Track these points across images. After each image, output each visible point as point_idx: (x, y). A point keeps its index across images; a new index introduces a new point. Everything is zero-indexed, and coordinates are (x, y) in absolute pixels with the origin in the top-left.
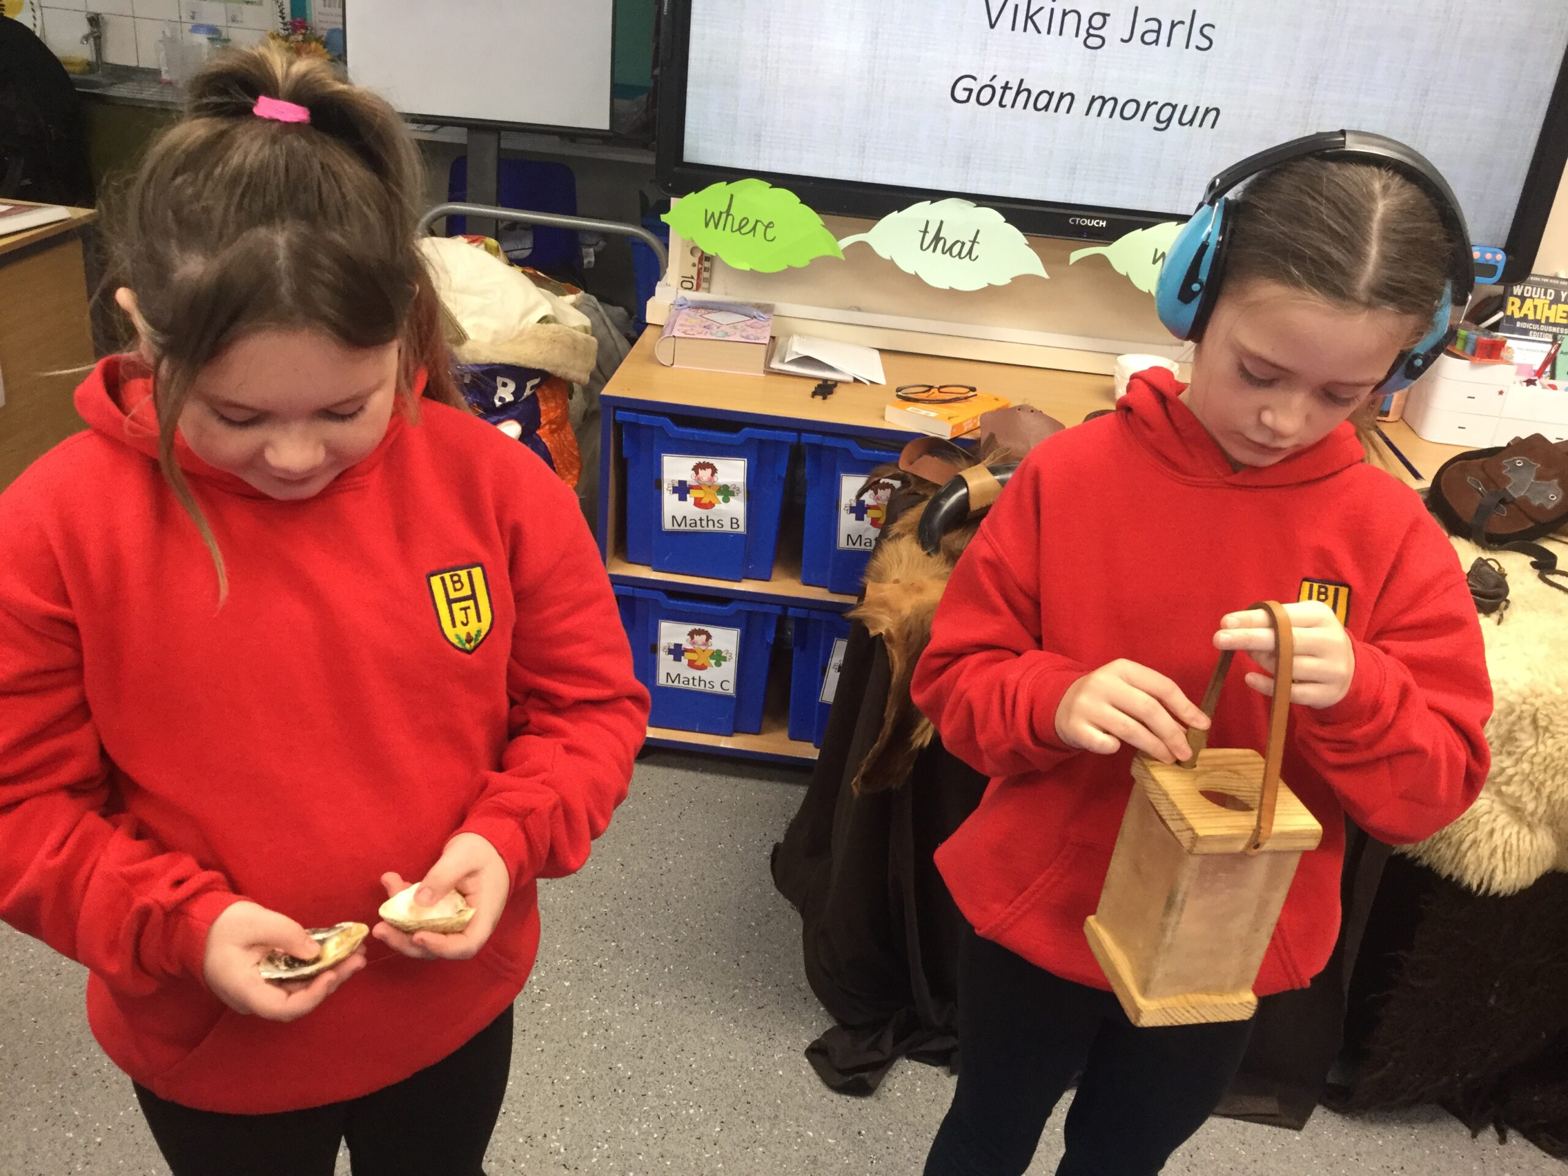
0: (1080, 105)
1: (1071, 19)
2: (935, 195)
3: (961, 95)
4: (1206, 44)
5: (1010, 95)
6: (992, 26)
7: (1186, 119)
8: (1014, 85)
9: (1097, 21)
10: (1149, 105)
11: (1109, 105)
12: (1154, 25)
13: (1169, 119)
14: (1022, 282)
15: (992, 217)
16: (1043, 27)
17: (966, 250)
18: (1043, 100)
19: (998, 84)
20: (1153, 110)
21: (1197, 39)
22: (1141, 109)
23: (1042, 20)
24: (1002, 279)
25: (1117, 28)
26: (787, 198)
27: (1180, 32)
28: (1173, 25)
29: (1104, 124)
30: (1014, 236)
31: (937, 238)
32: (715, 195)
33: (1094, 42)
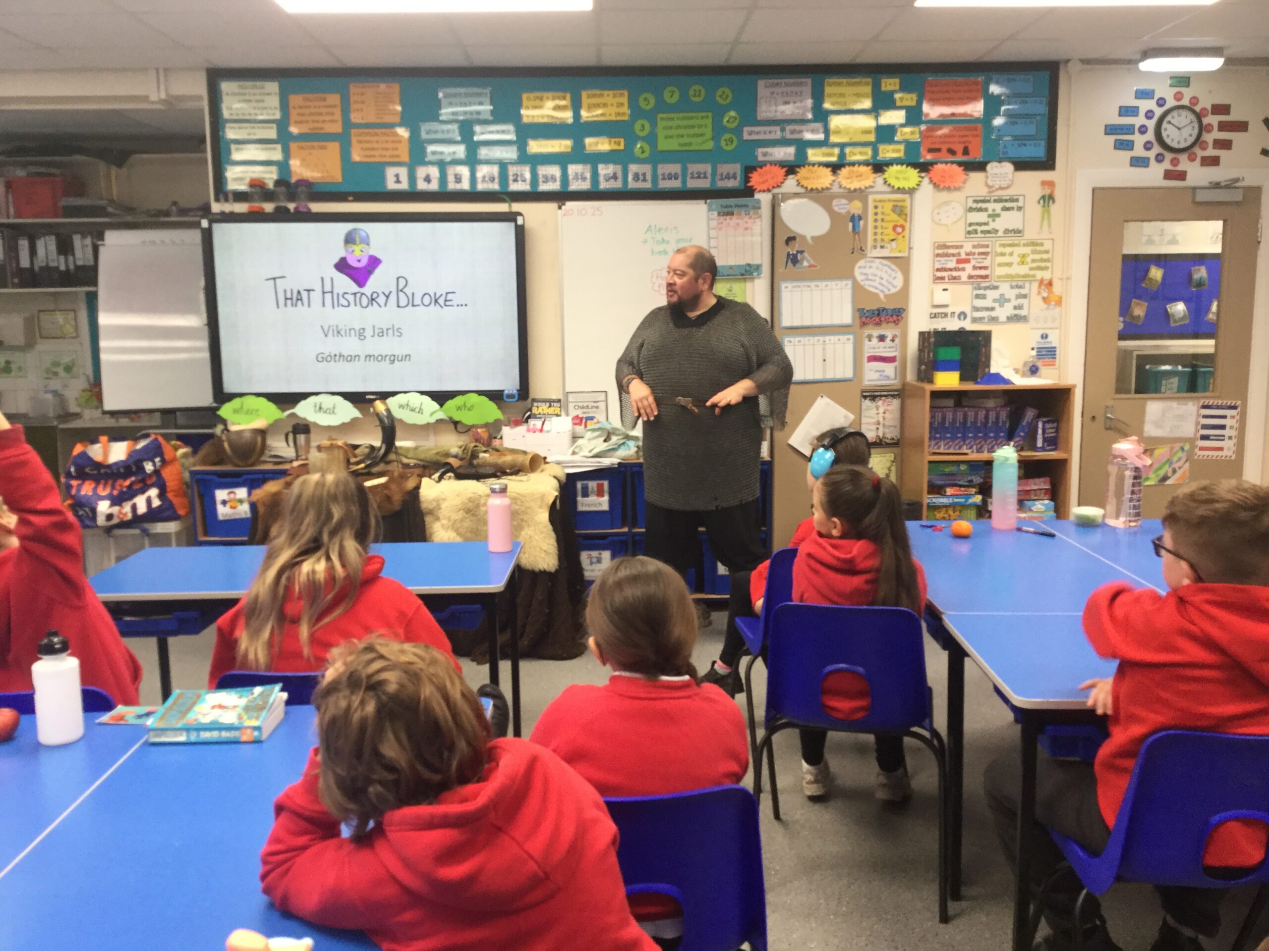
0: (362, 358)
1: (353, 332)
2: (317, 394)
3: (320, 359)
4: (399, 334)
5: (337, 358)
6: (326, 336)
7: (400, 358)
8: (338, 354)
9: (362, 331)
10: (386, 356)
11: (372, 358)
12: (381, 331)
13: (394, 360)
14: (354, 420)
15: (339, 399)
16: (343, 334)
17: (332, 411)
18: (349, 358)
19: (333, 354)
20: (388, 358)
21: (396, 333)
22: (383, 358)
23: (343, 332)
24: (347, 420)
25: (368, 333)
26: (263, 400)
27: (390, 332)
28: (387, 330)
29: (372, 365)
30: (348, 405)
31: (320, 408)
32: (236, 402)
33: (362, 338)
